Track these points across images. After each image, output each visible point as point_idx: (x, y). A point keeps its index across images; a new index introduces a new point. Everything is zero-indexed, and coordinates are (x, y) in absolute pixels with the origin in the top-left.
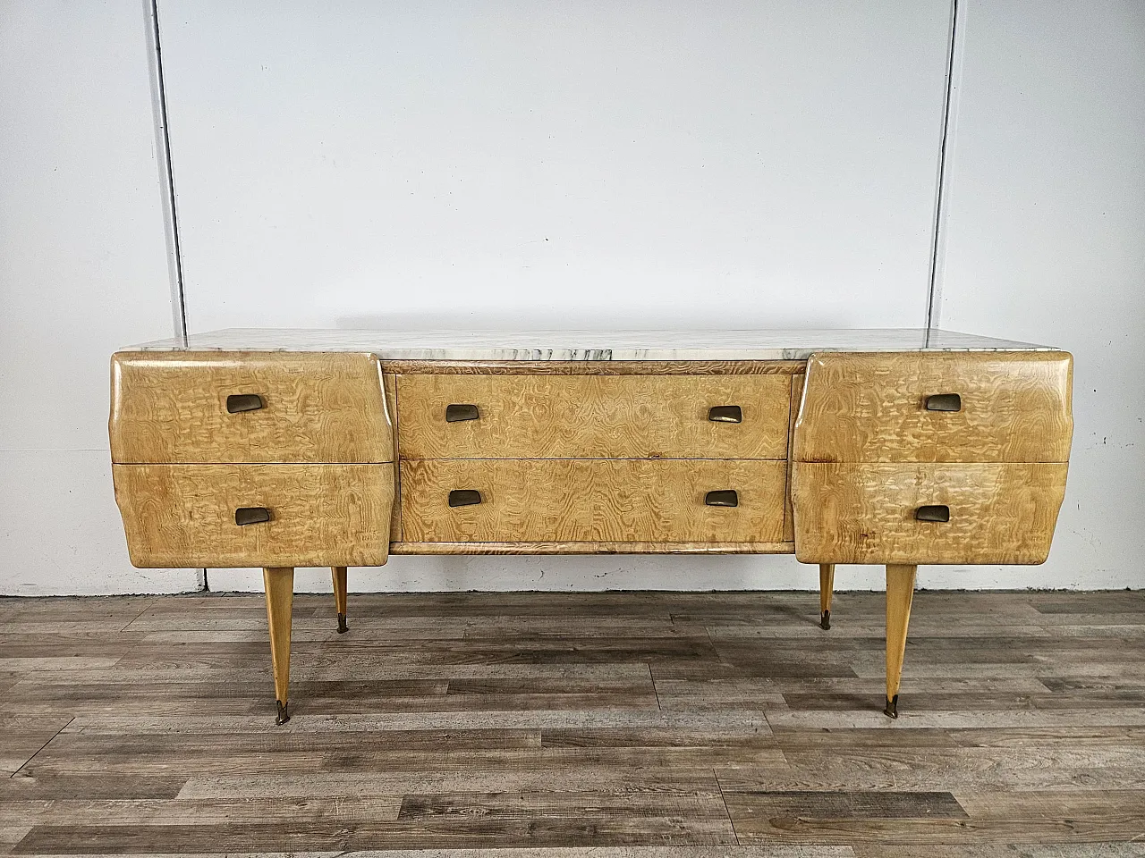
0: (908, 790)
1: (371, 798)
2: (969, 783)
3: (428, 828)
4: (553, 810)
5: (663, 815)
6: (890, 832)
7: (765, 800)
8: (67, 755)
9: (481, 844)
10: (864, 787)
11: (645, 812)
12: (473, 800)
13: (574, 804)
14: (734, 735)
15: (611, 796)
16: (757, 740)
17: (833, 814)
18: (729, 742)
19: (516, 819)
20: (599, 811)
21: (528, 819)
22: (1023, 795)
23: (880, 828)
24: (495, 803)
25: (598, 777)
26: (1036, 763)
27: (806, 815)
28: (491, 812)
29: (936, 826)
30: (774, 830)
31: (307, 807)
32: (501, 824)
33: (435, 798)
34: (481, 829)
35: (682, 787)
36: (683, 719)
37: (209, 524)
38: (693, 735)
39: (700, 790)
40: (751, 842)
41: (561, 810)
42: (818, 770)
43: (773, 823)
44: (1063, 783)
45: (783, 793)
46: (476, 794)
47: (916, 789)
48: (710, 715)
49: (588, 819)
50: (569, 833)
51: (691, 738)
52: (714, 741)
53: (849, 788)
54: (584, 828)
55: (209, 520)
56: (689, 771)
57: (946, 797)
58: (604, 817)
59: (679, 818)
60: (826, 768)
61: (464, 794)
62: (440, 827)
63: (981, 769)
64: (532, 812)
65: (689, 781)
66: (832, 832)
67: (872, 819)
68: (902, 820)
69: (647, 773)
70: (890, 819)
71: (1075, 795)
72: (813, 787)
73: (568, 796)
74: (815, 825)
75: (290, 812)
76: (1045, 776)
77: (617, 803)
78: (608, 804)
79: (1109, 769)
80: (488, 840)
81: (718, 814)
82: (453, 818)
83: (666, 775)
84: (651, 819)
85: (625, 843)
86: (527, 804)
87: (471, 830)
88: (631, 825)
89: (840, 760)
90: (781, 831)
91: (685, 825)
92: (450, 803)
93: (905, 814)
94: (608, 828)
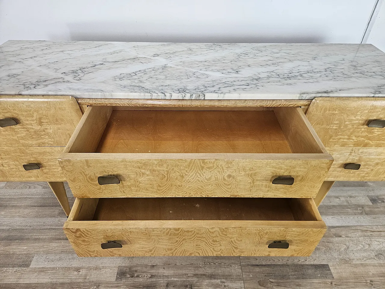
0: (312, 263)
1: (105, 268)
2: (336, 258)
3: (127, 286)
4: (176, 275)
5: (218, 278)
7: (258, 269)
11: (211, 276)
12: (145, 270)
13: (184, 272)
15: (198, 267)
17: (283, 277)
19: (161, 280)
20: (193, 276)
21: (166, 280)
22: (356, 266)
23: (300, 285)
24: (153, 271)
26: (362, 246)
27: (272, 278)
28: (152, 276)
29: (321, 284)
30: (260, 287)
31: (80, 273)
32: (155, 284)
33: (130, 268)
34: (147, 286)
35: (226, 262)
37: (13, 169)
39: (233, 263)
41: (179, 276)
43: (259, 283)
44: (371, 258)
45: (265, 266)
46: (146, 266)
47: (316, 263)
49: (189, 281)
53: (290, 263)
54: (186, 286)
55: (12, 167)
57: (327, 267)
58: (195, 279)
59: (224, 280)
61: (142, 266)
63: (341, 250)
64: (167, 277)
67: (297, 281)
68: (309, 281)
70: (304, 281)
71: (375, 266)
73: (182, 267)
74: (276, 284)
75: (74, 276)
76: (365, 254)
77: (201, 271)
78: (197, 272)
81: (239, 278)
82: (137, 280)
84: (213, 281)
86: (166, 272)
87: (143, 287)
88: (205, 284)
91: (226, 284)
92: (136, 271)
93: (310, 277)
94: (196, 286)
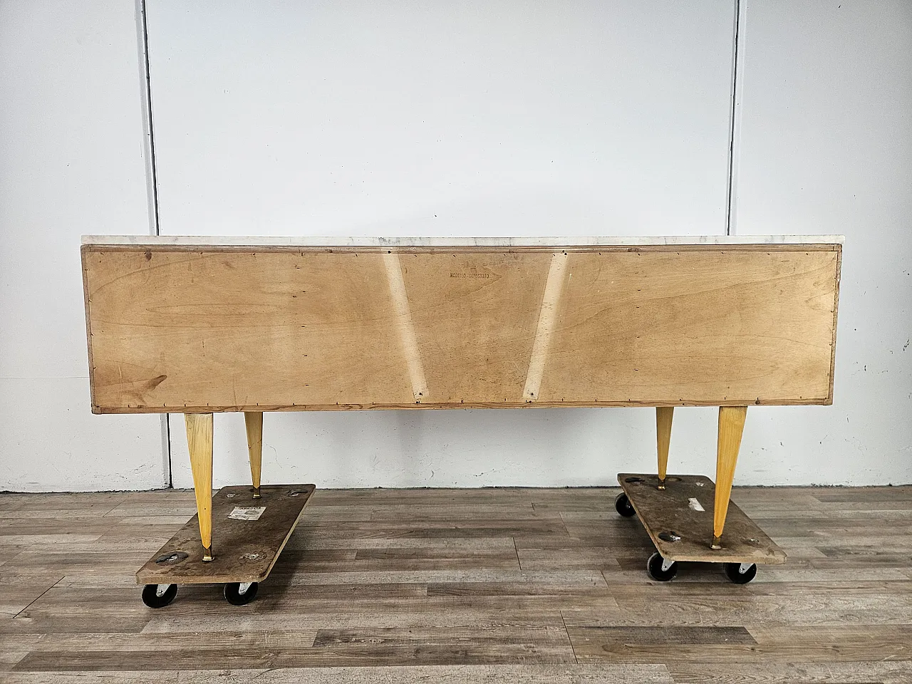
0: (711, 625)
1: (292, 631)
2: (759, 620)
3: (337, 653)
4: (435, 640)
5: (520, 643)
6: (696, 655)
7: (600, 632)
8: (57, 602)
9: (377, 663)
10: (677, 623)
11: (506, 641)
12: (372, 633)
13: (451, 635)
14: (577, 587)
15: (479, 630)
16: (595, 591)
17: (652, 642)
18: (573, 592)
19: (405, 646)
20: (470, 640)
21: (414, 646)
22: (801, 629)
23: (689, 651)
24: (389, 635)
25: (470, 617)
26: (812, 606)
27: (631, 643)
28: (386, 641)
29: (732, 650)
30: (606, 653)
31: (242, 638)
32: (393, 649)
33: (342, 632)
34: (377, 653)
35: (535, 623)
36: (539, 576)
38: (545, 587)
39: (549, 625)
40: (587, 661)
41: (441, 640)
42: (642, 611)
43: (604, 648)
44: (833, 620)
45: (614, 628)
46: (375, 629)
47: (719, 625)
48: (559, 574)
49: (461, 646)
50: (446, 655)
51: (545, 590)
52: (562, 591)
53: (664, 624)
54: (457, 652)
56: (542, 612)
57: (741, 630)
58: (474, 644)
59: (532, 645)
60: (648, 610)
61: (365, 629)
62: (346, 651)
63: (768, 611)
64: (417, 641)
65: (541, 619)
66: (650, 654)
67: (682, 646)
68: (704, 646)
69: (509, 613)
70: (696, 646)
71: (842, 628)
72: (637, 623)
73: (446, 630)
74: (637, 650)
75: (230, 642)
76: (820, 615)
77: (486, 635)
78: (476, 635)
79: (869, 610)
80: (382, 660)
81: (563, 642)
82: (356, 645)
83: (522, 615)
84: (511, 646)
85: (489, 662)
86: (414, 636)
87: (370, 654)
88: (494, 649)
89: (659, 604)
90: (610, 654)
91: (536, 650)
92: (354, 635)
93: (708, 642)
94: (476, 652)
